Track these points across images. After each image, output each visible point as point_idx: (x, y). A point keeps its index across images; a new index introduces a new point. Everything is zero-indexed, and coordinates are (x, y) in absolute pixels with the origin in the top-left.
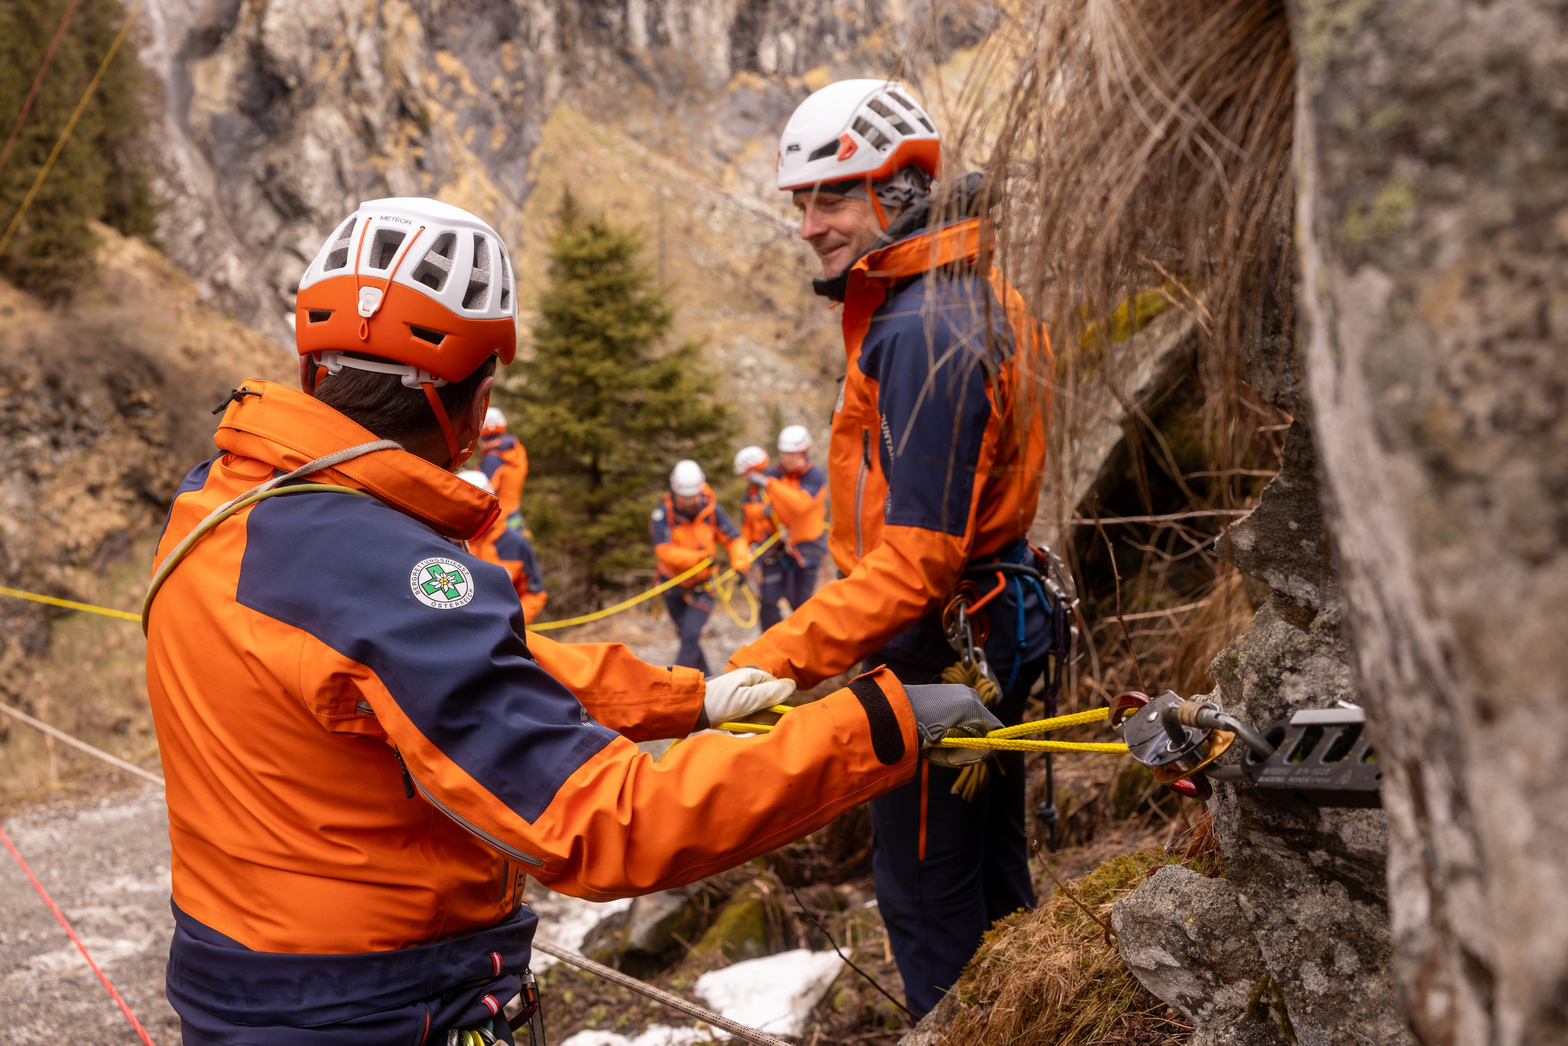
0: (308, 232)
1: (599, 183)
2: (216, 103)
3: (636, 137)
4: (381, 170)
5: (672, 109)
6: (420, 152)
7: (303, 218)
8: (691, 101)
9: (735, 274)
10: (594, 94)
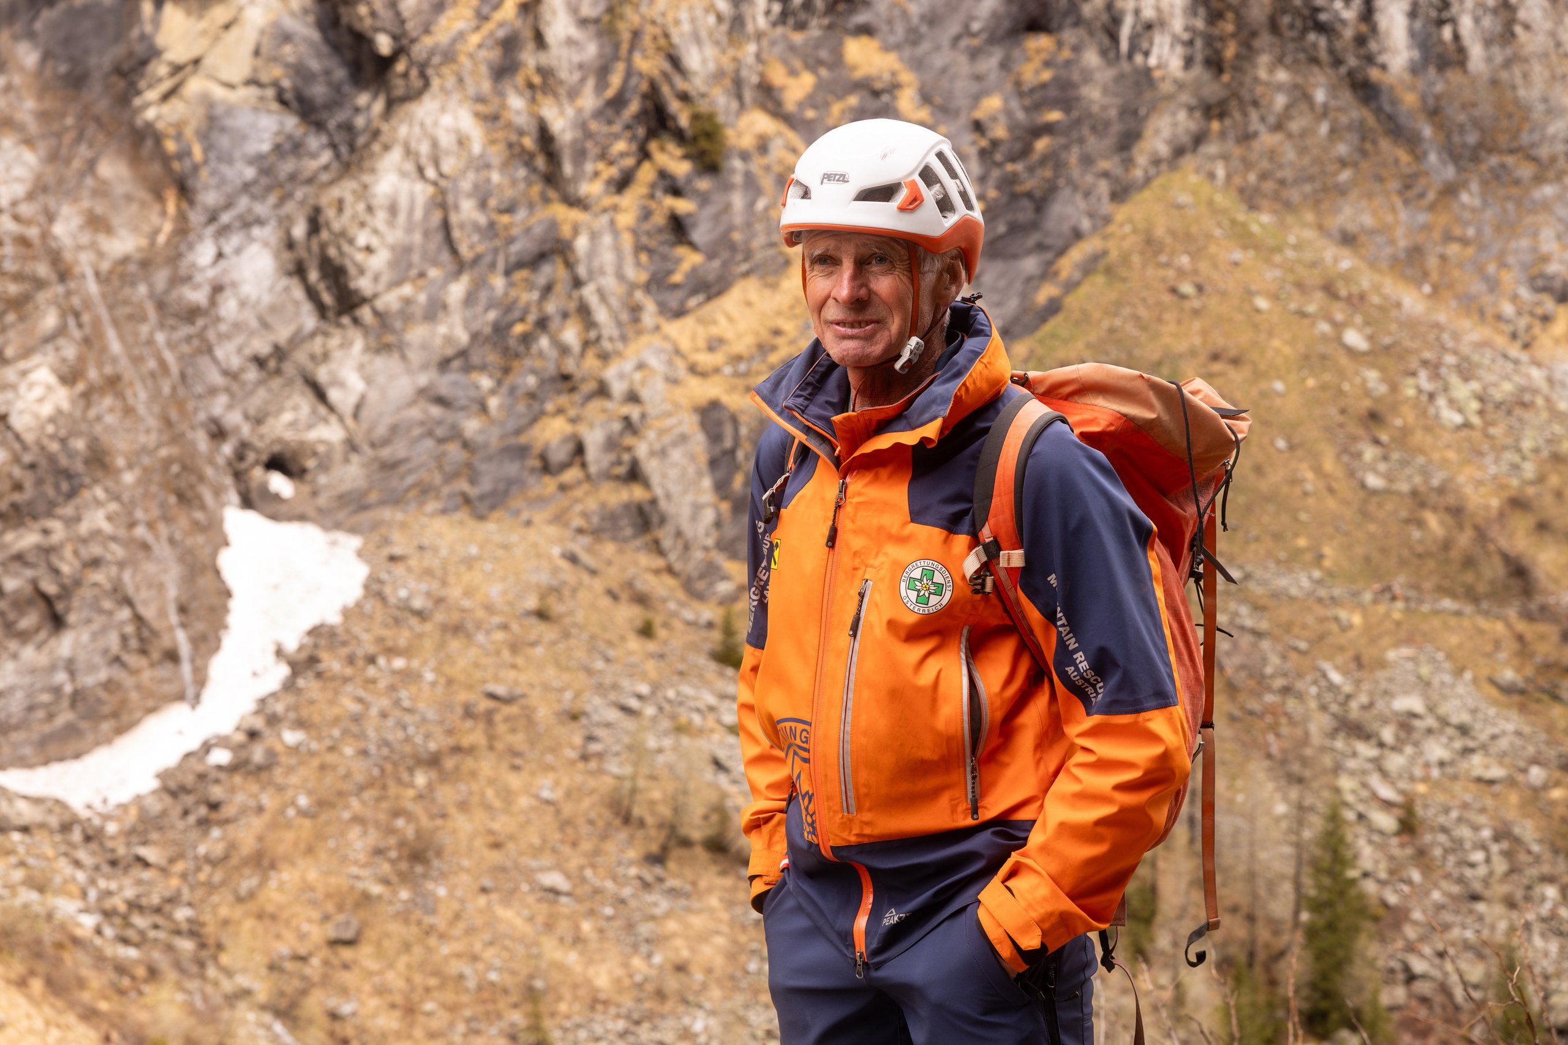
0: (346, 345)
1: (1196, 313)
2: (231, 86)
3: (1348, 239)
4: (566, 231)
5: (1450, 191)
6: (683, 206)
7: (346, 320)
8: (1500, 177)
9: (1457, 512)
10: (1272, 154)
